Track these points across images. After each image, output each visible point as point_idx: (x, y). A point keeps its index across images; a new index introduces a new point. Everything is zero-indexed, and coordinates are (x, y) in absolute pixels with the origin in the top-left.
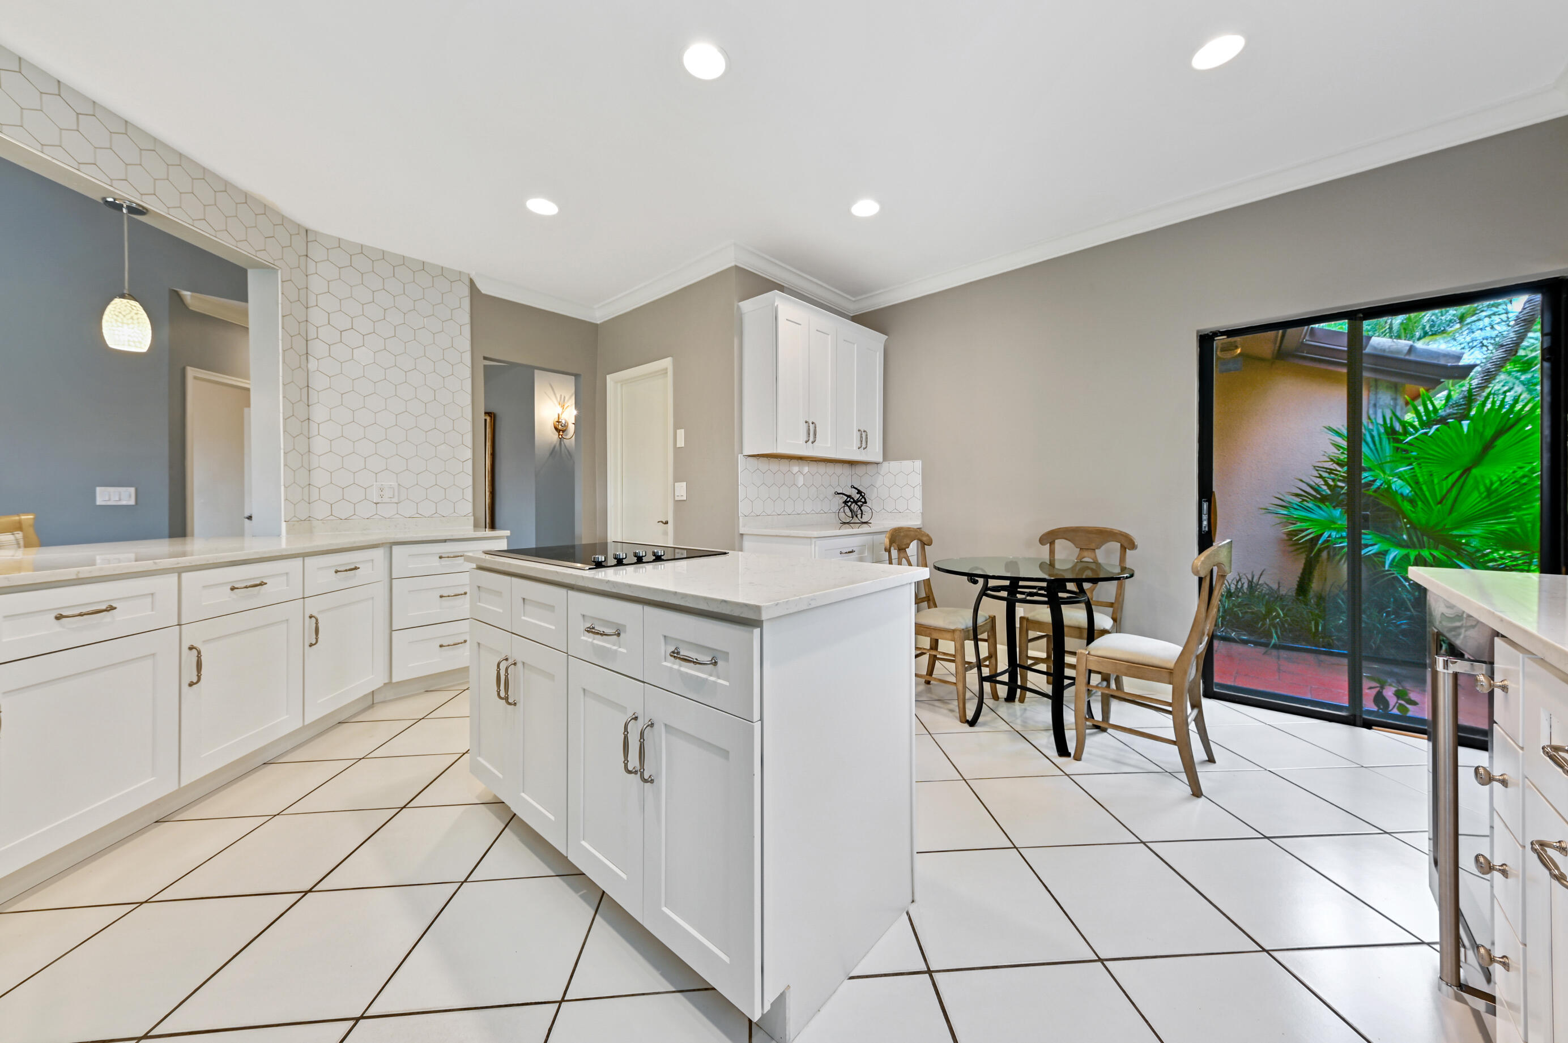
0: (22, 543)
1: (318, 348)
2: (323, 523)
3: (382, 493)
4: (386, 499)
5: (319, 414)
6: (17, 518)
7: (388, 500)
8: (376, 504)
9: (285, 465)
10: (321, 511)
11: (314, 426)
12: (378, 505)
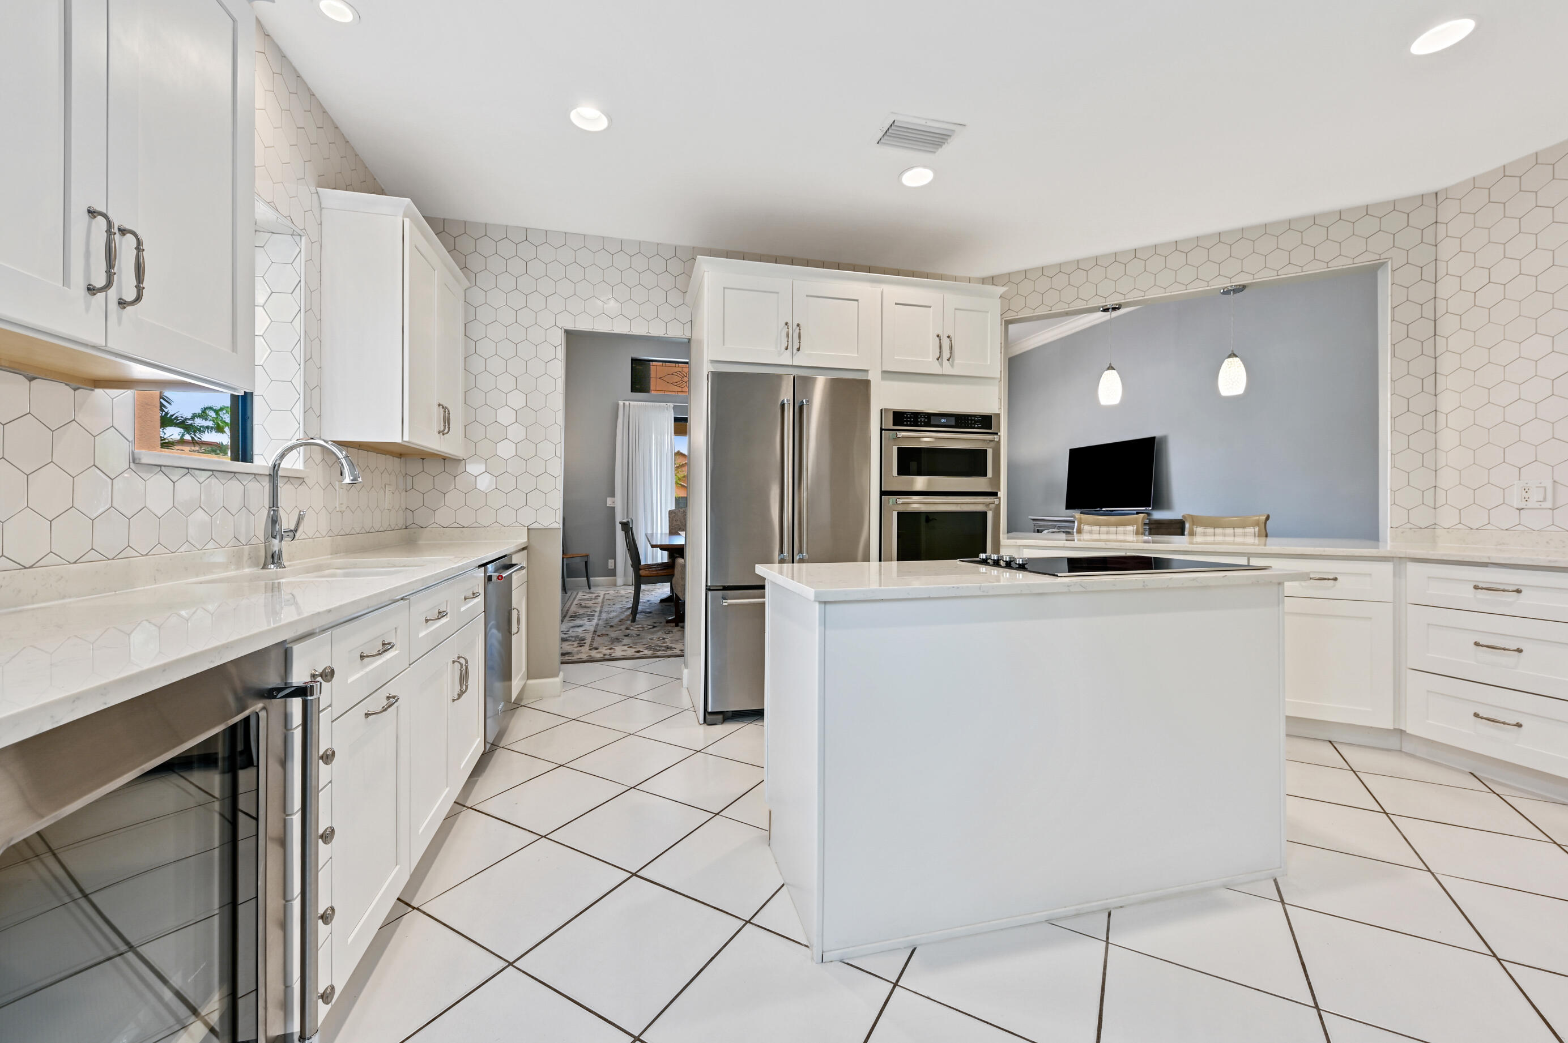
0: (1257, 534)
1: (1448, 325)
2: (1448, 532)
3: (1527, 495)
4: (1530, 505)
5: (1447, 402)
6: (1257, 518)
7: (1537, 505)
8: (1520, 510)
9: (1393, 467)
10: (1447, 518)
11: (1441, 418)
12: (1522, 511)
